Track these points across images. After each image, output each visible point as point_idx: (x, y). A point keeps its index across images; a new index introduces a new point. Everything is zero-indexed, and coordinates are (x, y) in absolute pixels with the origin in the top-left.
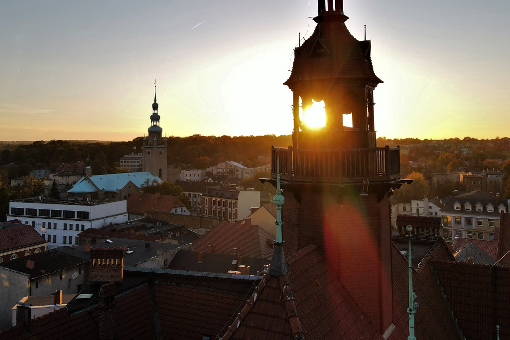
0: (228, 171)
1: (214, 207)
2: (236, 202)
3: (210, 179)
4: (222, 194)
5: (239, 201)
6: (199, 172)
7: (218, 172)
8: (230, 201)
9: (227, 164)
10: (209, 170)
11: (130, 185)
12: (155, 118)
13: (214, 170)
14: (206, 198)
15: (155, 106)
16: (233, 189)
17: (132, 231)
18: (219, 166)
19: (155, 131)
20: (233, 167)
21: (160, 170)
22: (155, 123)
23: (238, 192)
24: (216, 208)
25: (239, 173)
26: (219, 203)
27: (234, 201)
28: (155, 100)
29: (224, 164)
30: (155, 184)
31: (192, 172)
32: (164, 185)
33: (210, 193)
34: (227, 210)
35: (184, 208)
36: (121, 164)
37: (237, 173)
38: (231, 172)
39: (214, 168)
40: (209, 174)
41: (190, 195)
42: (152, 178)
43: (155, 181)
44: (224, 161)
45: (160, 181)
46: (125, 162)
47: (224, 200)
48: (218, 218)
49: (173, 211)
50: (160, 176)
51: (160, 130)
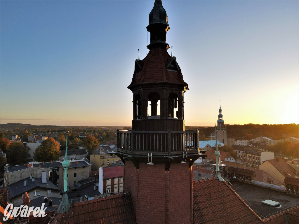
0: (262, 141)
1: (248, 159)
2: (260, 157)
3: (251, 145)
4: (252, 153)
5: (261, 157)
6: (247, 141)
7: (256, 142)
8: (256, 156)
9: (261, 138)
10: (252, 140)
11: (208, 146)
12: (220, 116)
13: (254, 141)
14: (244, 154)
15: (220, 111)
16: (258, 150)
17: (200, 167)
18: (257, 139)
19: (220, 122)
20: (264, 140)
21: (223, 140)
22: (220, 118)
23: (261, 152)
24: (249, 159)
25: (268, 143)
26: (251, 157)
27: (258, 157)
28: (220, 108)
29: (259, 138)
30: (219, 146)
31: (243, 141)
32: (224, 147)
33: (246, 152)
34: (255, 160)
35: (232, 158)
36: (210, 136)
37: (267, 143)
38: (264, 142)
39: (254, 139)
40: (251, 143)
41: (236, 151)
42: (218, 143)
43: (219, 145)
44: (260, 136)
45: (222, 145)
46: (212, 136)
47: (253, 156)
48: (246, 164)
49: (226, 159)
50: (223, 142)
51: (223, 122)
